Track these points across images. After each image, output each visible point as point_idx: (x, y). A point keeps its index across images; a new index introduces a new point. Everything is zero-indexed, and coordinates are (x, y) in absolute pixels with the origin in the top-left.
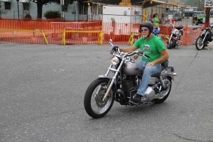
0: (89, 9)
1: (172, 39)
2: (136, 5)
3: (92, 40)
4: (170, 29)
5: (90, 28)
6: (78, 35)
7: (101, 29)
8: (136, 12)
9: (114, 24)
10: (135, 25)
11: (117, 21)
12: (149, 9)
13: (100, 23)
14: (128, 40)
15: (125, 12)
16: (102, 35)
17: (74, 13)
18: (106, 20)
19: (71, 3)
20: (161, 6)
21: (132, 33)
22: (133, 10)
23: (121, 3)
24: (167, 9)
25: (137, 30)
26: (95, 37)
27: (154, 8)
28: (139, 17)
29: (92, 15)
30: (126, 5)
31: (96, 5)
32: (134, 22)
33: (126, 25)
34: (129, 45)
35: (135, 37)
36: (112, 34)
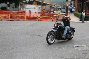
0: (19, 6)
2: (39, 5)
5: (20, 14)
6: (15, 17)
7: (25, 14)
8: (39, 8)
9: (30, 12)
10: (39, 13)
11: (31, 11)
12: (44, 6)
13: (24, 12)
14: (36, 19)
15: (35, 7)
16: (25, 17)
17: (13, 8)
18: (27, 11)
19: (12, 4)
20: (49, 5)
22: (38, 7)
23: (33, 4)
24: (51, 7)
25: (40, 15)
26: (22, 18)
27: (46, 6)
28: (40, 10)
29: (21, 9)
30: (35, 5)
31: (22, 4)
32: (38, 11)
33: (35, 13)
34: (37, 21)
35: (39, 18)
36: (30, 16)
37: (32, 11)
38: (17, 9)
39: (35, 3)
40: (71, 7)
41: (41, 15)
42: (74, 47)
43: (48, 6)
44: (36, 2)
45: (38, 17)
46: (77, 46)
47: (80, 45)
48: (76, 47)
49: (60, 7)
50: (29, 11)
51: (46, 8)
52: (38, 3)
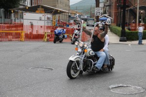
0: (13, 15)
1: (74, 37)
2: (48, 12)
3: (16, 38)
4: (73, 30)
5: (14, 29)
6: (4, 34)
7: (22, 30)
8: (48, 18)
9: (32, 26)
10: (48, 27)
12: (57, 16)
13: (22, 25)
14: (43, 38)
15: (40, 18)
16: (23, 34)
18: (26, 23)
20: (65, 14)
21: (46, 33)
22: (46, 17)
23: (37, 11)
24: (69, 16)
25: (49, 31)
26: (18, 36)
27: (61, 15)
28: (50, 21)
29: (15, 20)
30: (41, 13)
31: (18, 12)
32: (46, 25)
33: (41, 27)
34: (44, 41)
35: (48, 36)
36: (31, 33)
37: (35, 23)
38: (7, 20)
39: (40, 9)
40: (105, 17)
41: (51, 31)
42: (109, 89)
43: (63, 16)
44: (43, 7)
45: (47, 34)
46: (115, 86)
47: (121, 85)
48: (113, 88)
49: (86, 17)
50: (30, 24)
51: (61, 18)
52: (47, 10)
